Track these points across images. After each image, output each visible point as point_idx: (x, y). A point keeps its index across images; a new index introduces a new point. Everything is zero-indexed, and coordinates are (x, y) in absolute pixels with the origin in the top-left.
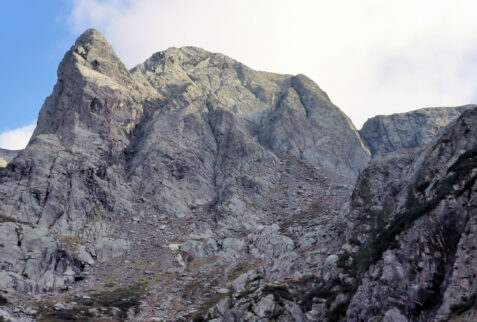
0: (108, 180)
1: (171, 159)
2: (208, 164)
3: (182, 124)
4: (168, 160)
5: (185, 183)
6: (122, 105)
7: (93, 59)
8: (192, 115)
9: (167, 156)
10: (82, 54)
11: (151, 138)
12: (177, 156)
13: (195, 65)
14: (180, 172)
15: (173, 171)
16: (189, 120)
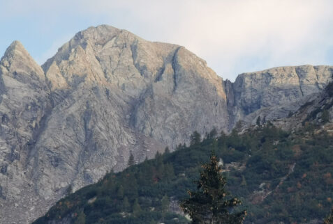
0: (8, 174)
1: (52, 152)
2: (76, 154)
3: (65, 123)
4: (50, 153)
5: (58, 170)
6: (30, 107)
7: (14, 70)
8: (72, 115)
9: (49, 151)
10: (6, 67)
11: (44, 134)
12: (56, 151)
13: (103, 45)
14: (57, 162)
15: (52, 162)
16: (70, 119)
